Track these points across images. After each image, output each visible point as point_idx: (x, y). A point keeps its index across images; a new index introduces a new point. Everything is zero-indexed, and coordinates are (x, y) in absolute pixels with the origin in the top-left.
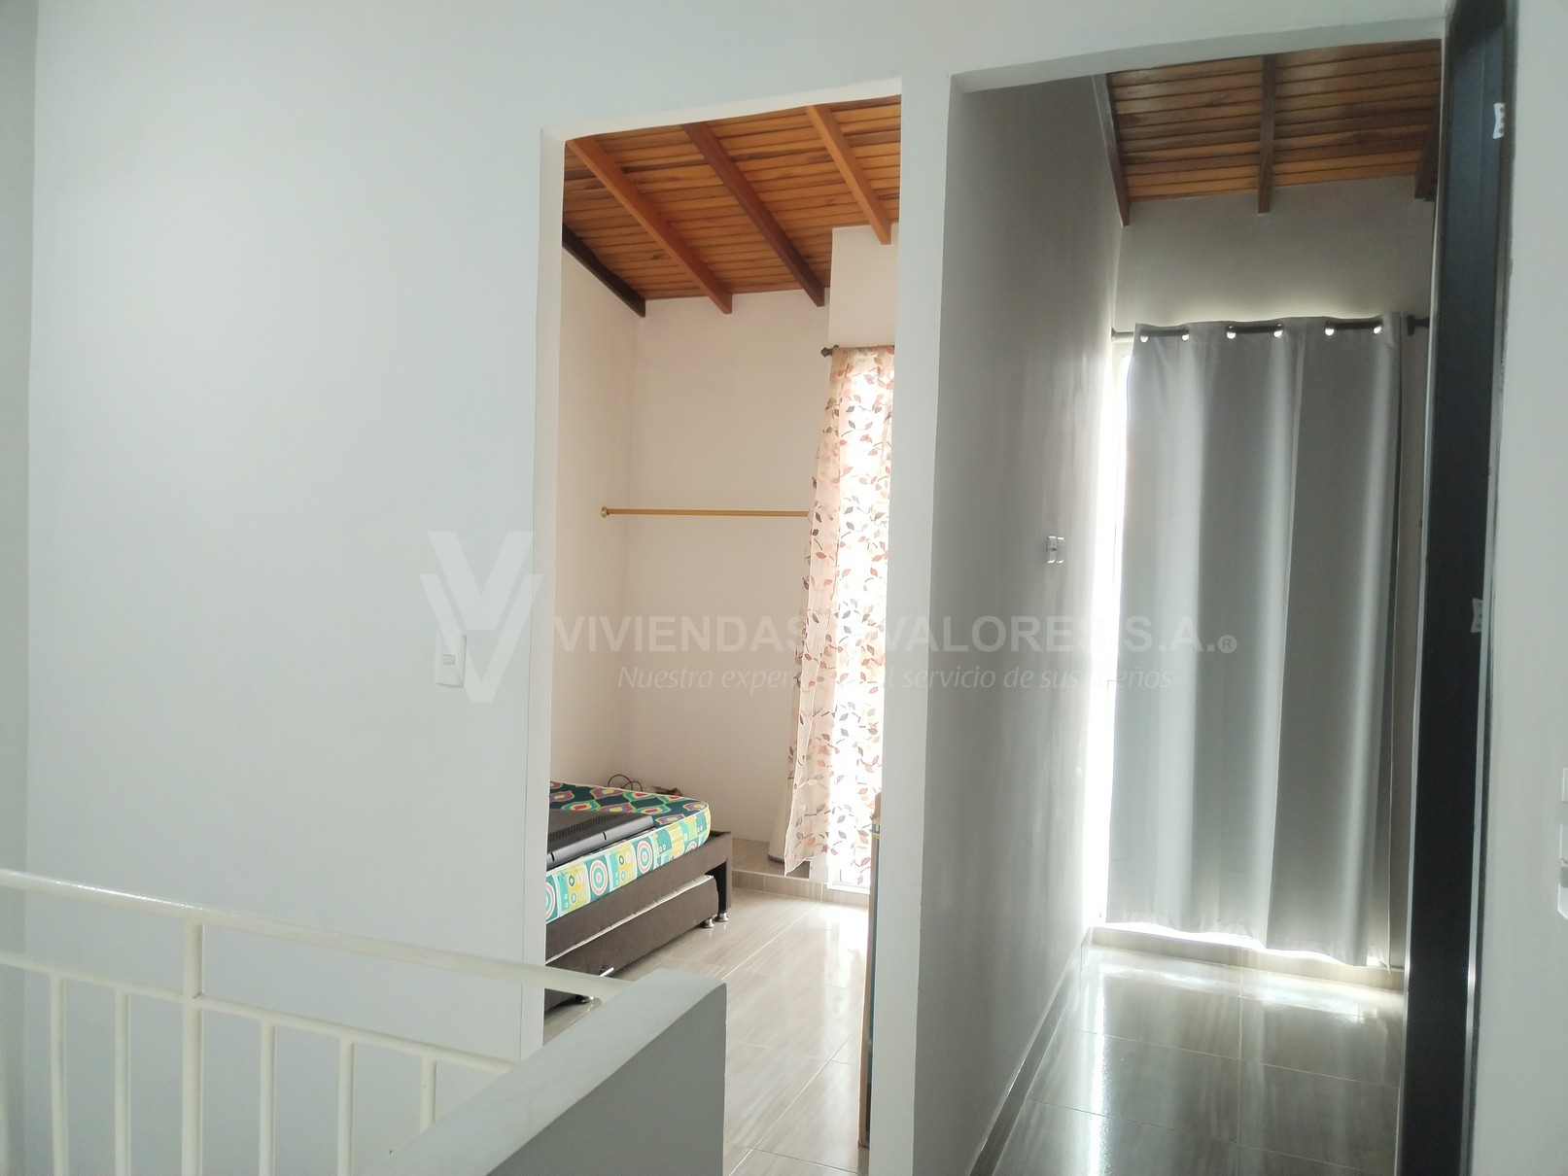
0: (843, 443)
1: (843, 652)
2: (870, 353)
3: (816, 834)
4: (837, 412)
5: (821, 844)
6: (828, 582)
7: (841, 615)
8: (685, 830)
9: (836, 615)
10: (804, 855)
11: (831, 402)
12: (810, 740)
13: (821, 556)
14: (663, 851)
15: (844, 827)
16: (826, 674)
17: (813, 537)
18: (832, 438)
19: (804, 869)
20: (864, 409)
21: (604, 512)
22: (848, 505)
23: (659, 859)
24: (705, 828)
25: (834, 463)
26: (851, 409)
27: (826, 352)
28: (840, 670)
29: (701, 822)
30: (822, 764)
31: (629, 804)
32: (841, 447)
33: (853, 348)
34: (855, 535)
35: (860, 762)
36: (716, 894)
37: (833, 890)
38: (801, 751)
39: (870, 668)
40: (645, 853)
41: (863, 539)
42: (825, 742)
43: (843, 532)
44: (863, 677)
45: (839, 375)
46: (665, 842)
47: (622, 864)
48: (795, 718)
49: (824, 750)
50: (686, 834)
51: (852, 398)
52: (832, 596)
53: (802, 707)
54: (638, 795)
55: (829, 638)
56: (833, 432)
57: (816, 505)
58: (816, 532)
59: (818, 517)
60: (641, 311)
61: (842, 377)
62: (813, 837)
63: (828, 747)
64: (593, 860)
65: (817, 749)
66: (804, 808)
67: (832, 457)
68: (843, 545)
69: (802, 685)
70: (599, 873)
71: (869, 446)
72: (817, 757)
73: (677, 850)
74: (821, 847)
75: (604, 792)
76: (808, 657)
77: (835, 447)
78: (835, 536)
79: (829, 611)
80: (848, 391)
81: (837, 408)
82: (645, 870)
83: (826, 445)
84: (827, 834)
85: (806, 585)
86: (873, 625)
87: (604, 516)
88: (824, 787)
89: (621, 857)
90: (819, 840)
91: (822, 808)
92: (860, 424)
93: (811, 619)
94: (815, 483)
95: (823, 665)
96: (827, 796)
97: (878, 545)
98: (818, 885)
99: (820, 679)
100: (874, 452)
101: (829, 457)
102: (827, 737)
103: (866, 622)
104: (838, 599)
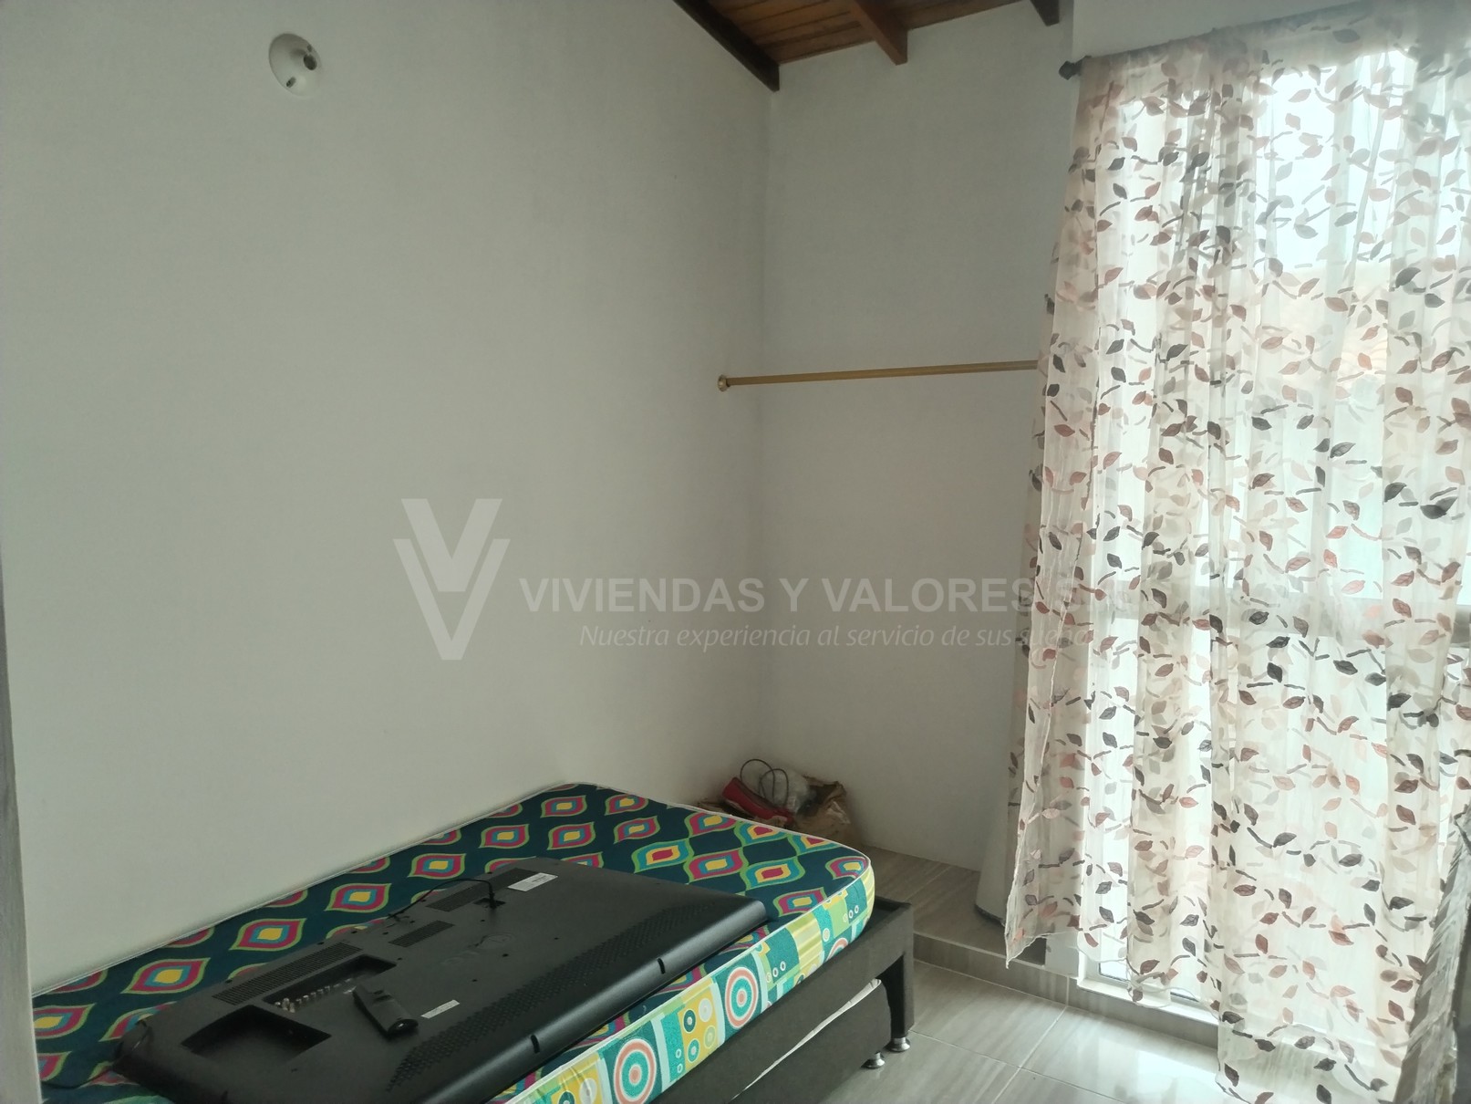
0: (1103, 225)
1: (1107, 600)
2: (1152, 59)
3: (1058, 896)
4: (1091, 175)
5: (1068, 914)
6: (1077, 477)
7: (1101, 533)
8: (825, 921)
9: (1092, 533)
10: (1039, 928)
11: (1081, 154)
12: (1048, 744)
13: (1064, 430)
14: (781, 974)
15: (1108, 901)
16: (1076, 635)
17: (1048, 398)
18: (1084, 222)
19: (1037, 951)
20: (1143, 161)
21: (721, 383)
22: (1112, 336)
23: (773, 992)
24: (863, 907)
25: (1087, 267)
26: (1118, 164)
27: (1069, 70)
28: (1100, 631)
29: (855, 901)
30: (1070, 784)
31: (740, 851)
32: (1100, 235)
33: (1121, 55)
34: (1127, 392)
35: (1138, 794)
36: (887, 1009)
37: (1089, 991)
38: (1030, 767)
39: (1158, 629)
40: (742, 990)
41: (1142, 397)
42: (1073, 748)
43: (1105, 386)
44: (1144, 644)
45: (1095, 106)
46: (785, 954)
47: (689, 1028)
48: (1018, 710)
49: (1073, 761)
50: (827, 930)
51: (1121, 144)
52: (1084, 502)
53: (1032, 690)
54: (759, 831)
55: (1080, 573)
56: (1083, 212)
57: (1053, 341)
58: (1054, 390)
59: (1058, 363)
60: (772, 81)
61: (1100, 109)
62: (1051, 901)
63: (1078, 756)
64: (623, 1041)
65: (1058, 759)
66: (1037, 855)
67: (1083, 256)
68: (1104, 409)
69: (1033, 653)
70: (636, 1066)
71: (1152, 228)
72: (1058, 772)
73: (810, 960)
74: (1067, 919)
75: (708, 822)
76: (1042, 608)
77: (1089, 237)
78: (1087, 396)
79: (1079, 527)
80: (1112, 132)
81: (1091, 166)
82: (740, 1021)
83: (1072, 237)
84: (1078, 899)
85: (1037, 483)
86: (1163, 553)
87: (722, 389)
88: (1073, 822)
89: (690, 1014)
90: (1063, 906)
91: (1069, 856)
92: (1135, 186)
93: (1046, 542)
94: (1051, 305)
95: (1070, 619)
96: (1077, 836)
97: (1175, 406)
98: (1060, 979)
99: (1065, 642)
100: (1163, 238)
101: (1077, 256)
102: (1077, 740)
103: (1150, 548)
104: (1097, 505)
